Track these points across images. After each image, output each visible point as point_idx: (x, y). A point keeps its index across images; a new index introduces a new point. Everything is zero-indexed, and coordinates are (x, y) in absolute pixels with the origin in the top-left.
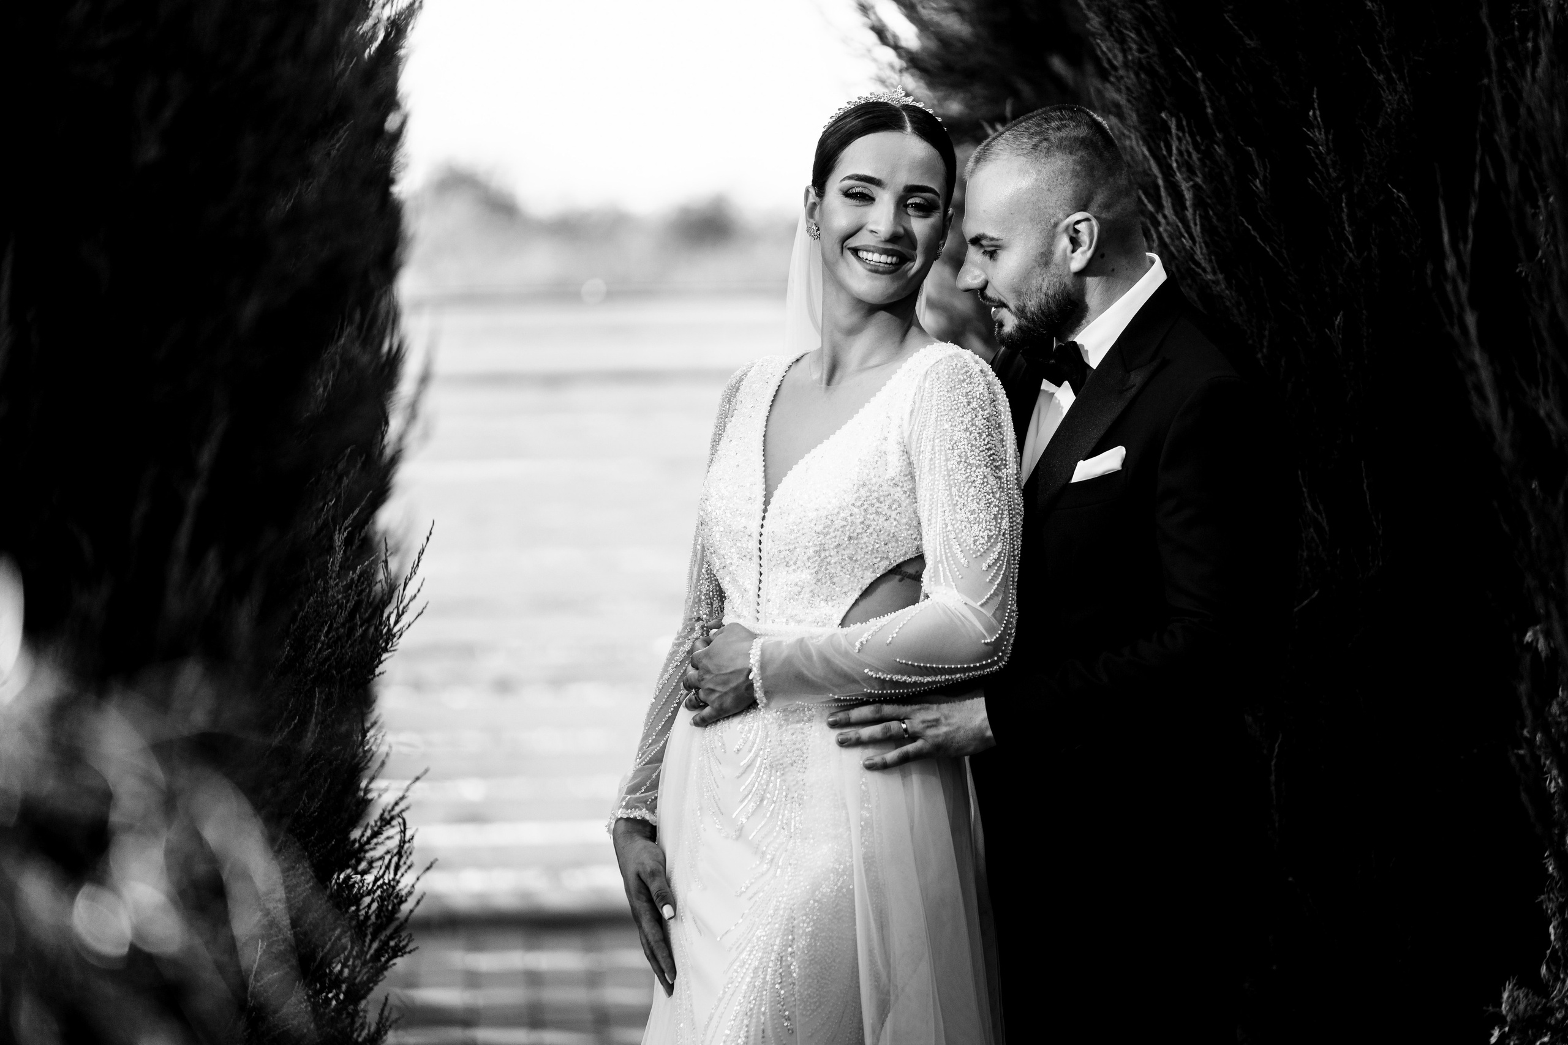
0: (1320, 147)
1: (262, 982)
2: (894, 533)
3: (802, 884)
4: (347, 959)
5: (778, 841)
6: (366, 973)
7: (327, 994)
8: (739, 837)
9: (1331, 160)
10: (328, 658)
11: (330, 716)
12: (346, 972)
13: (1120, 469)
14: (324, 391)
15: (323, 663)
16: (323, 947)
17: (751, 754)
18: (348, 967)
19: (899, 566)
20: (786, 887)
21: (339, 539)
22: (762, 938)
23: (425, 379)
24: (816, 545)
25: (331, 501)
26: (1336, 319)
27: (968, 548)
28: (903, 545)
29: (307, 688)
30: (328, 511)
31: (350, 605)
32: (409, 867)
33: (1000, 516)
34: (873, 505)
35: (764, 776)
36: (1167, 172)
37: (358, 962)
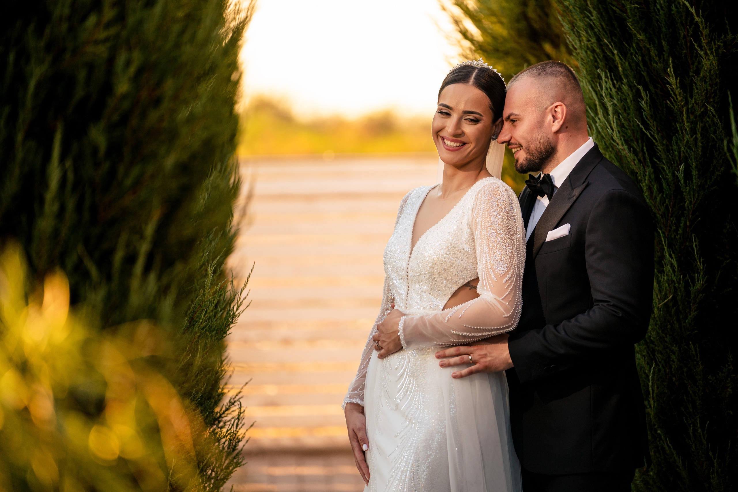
0: (673, 86)
1: (174, 479)
2: (465, 267)
3: (423, 431)
4: (214, 468)
5: (413, 411)
6: (223, 475)
7: (205, 484)
8: (397, 409)
9: (678, 92)
10: (205, 327)
11: (206, 354)
12: (214, 474)
13: (568, 234)
14: (203, 201)
15: (202, 329)
16: (203, 463)
17: (402, 370)
18: (214, 472)
19: (468, 282)
20: (416, 432)
21: (210, 270)
22: (405, 457)
23: (250, 197)
24: (429, 273)
25: (206, 253)
26: (681, 167)
27: (496, 273)
28: (470, 273)
29: (196, 340)
30: (205, 257)
31: (216, 301)
32: (243, 425)
33: (512, 257)
34: (455, 253)
35: (408, 381)
36: (600, 98)
37: (219, 470)
